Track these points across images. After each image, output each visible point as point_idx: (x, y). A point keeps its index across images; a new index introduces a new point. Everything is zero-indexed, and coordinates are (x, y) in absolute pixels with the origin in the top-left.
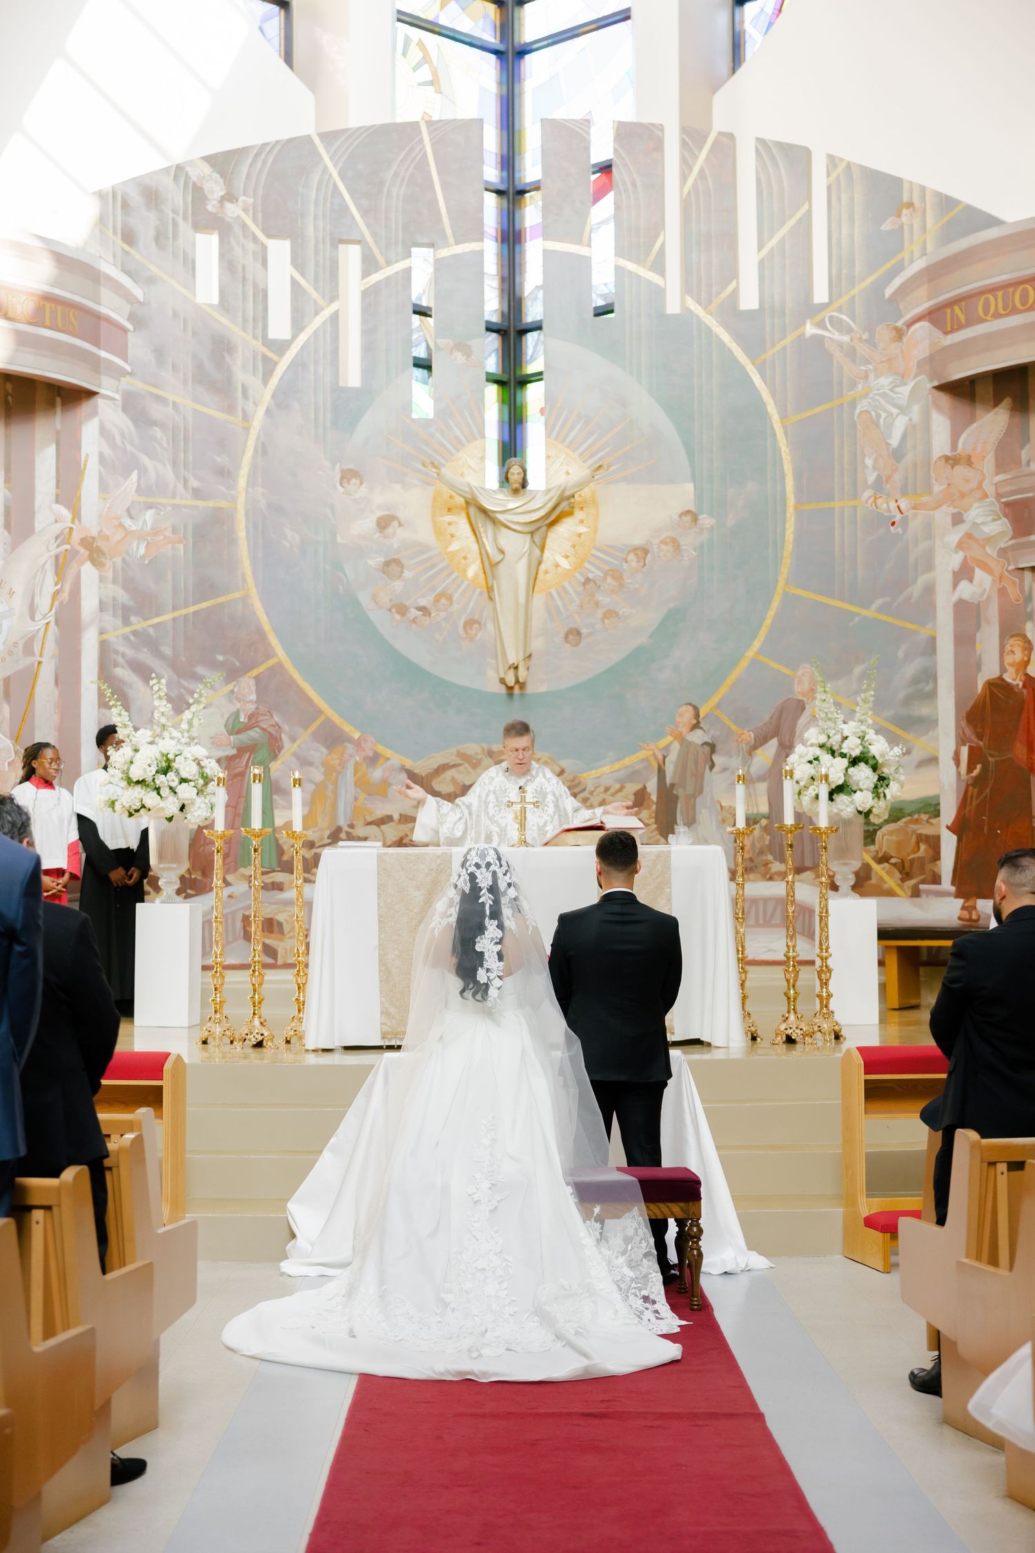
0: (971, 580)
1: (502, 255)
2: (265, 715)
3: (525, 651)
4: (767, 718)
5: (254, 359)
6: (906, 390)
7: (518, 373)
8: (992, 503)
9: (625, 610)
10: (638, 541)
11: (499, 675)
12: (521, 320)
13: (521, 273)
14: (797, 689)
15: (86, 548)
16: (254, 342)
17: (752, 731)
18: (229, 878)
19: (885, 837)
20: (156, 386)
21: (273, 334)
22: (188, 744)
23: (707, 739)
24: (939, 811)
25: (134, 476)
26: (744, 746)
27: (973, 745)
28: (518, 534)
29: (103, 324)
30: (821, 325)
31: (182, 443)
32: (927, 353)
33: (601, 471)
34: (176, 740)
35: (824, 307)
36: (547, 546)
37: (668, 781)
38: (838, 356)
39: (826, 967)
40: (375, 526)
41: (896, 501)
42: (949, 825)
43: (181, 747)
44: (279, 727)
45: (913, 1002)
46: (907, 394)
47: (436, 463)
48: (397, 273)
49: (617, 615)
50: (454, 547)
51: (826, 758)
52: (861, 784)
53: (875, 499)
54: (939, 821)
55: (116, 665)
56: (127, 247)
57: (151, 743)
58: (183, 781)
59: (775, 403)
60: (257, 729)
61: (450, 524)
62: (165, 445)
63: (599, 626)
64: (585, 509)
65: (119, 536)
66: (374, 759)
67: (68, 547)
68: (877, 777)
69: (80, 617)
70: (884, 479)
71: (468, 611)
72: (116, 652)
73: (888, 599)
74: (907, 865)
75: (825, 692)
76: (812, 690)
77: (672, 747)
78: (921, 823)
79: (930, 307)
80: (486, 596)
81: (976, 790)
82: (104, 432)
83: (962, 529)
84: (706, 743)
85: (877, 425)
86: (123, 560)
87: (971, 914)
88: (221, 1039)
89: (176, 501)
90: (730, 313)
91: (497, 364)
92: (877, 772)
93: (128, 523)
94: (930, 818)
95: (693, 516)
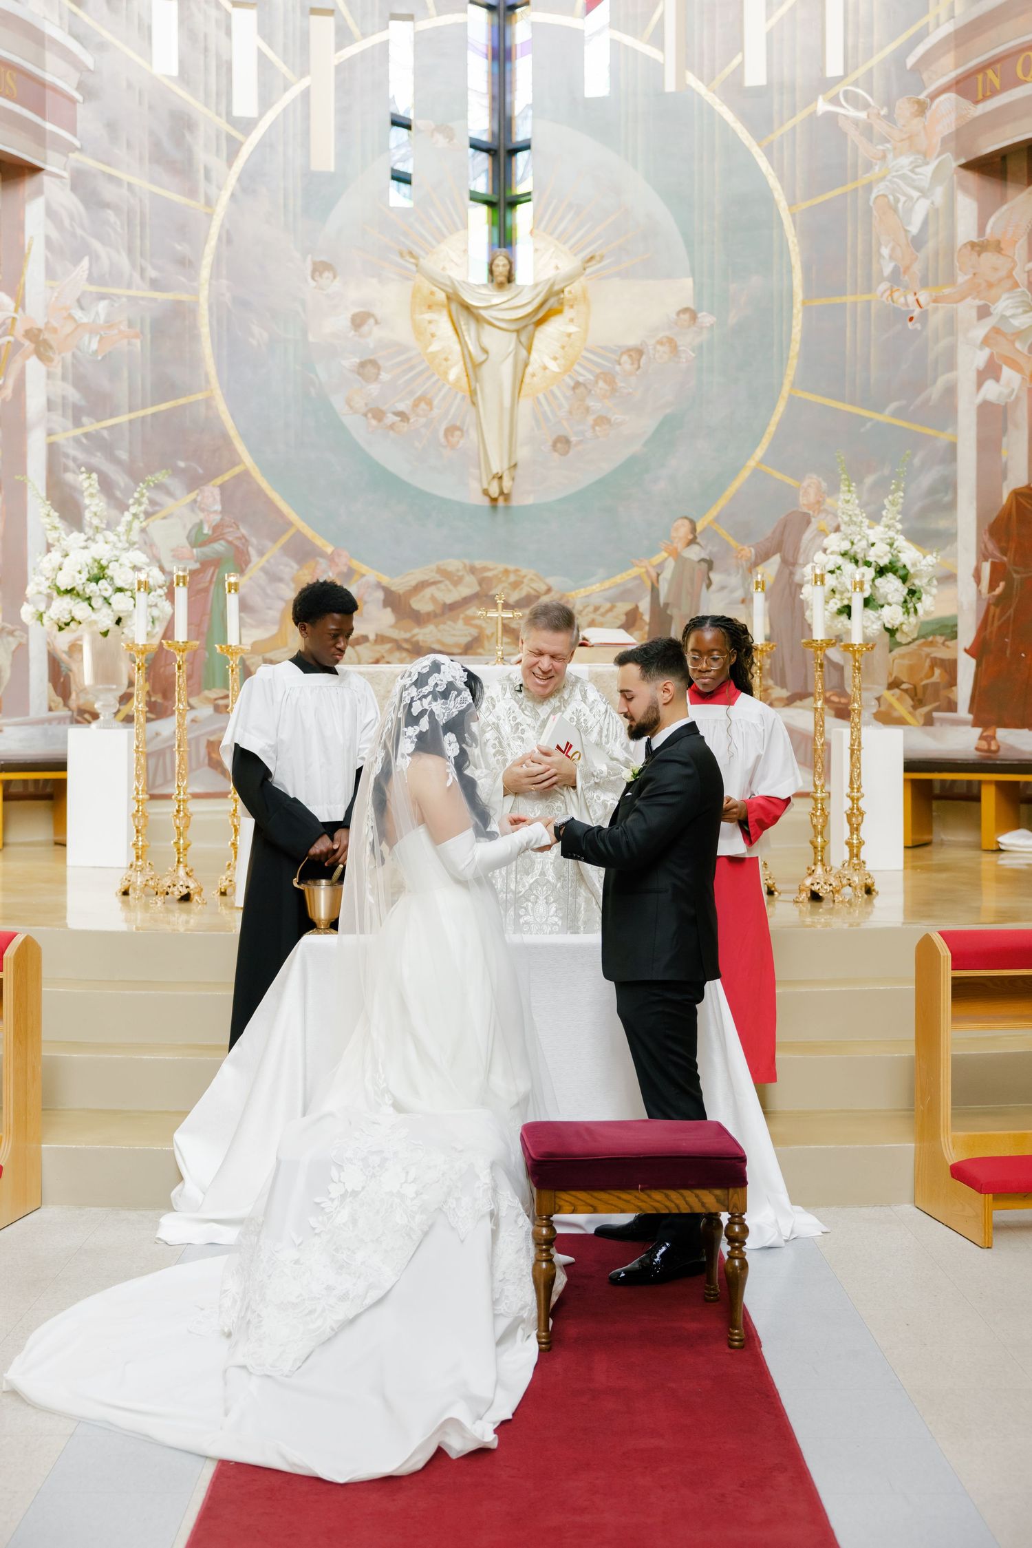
0: (997, 379)
1: (493, 74)
2: (231, 527)
3: (510, 459)
4: (768, 532)
5: (218, 137)
6: (928, 170)
7: (508, 194)
8: (1023, 293)
9: (616, 416)
10: (632, 341)
11: (481, 485)
12: (511, 140)
13: (511, 92)
14: (803, 501)
15: (31, 341)
16: (217, 119)
17: (753, 546)
18: (193, 701)
19: (896, 661)
20: (109, 164)
21: (237, 111)
22: (126, 550)
23: (704, 555)
24: (956, 632)
25: (85, 262)
26: (744, 563)
27: (996, 560)
28: (505, 333)
29: (49, 93)
30: (835, 101)
31: (138, 229)
32: (953, 128)
33: (593, 262)
34: (112, 544)
35: (838, 80)
36: (534, 347)
37: (662, 600)
38: (853, 135)
39: (858, 809)
40: (349, 324)
41: (915, 294)
42: (968, 647)
43: (116, 553)
44: (246, 540)
45: (926, 838)
46: (929, 175)
47: (414, 253)
48: (373, 46)
49: (609, 421)
50: (434, 347)
51: (849, 567)
52: (889, 597)
53: (892, 292)
54: (956, 644)
55: (66, 469)
56: (75, 8)
57: (85, 548)
58: (120, 590)
59: (783, 187)
60: (222, 542)
61: (430, 322)
62: (119, 229)
63: (589, 434)
64: (575, 307)
65: (69, 328)
66: (348, 576)
67: (11, 339)
68: (906, 591)
69: (25, 418)
70: (902, 270)
71: (450, 417)
72: (66, 456)
73: (904, 402)
74: (920, 691)
75: (849, 491)
76: (818, 502)
77: (666, 564)
78: (936, 646)
79: (957, 77)
80: (469, 400)
81: (998, 611)
82: (50, 213)
83: (989, 323)
84: (703, 560)
85: (895, 210)
86: (74, 355)
87: (989, 744)
88: (143, 890)
89: (132, 293)
90: (735, 90)
91: (487, 184)
92: (908, 584)
93: (78, 314)
94: (946, 640)
95: (692, 314)
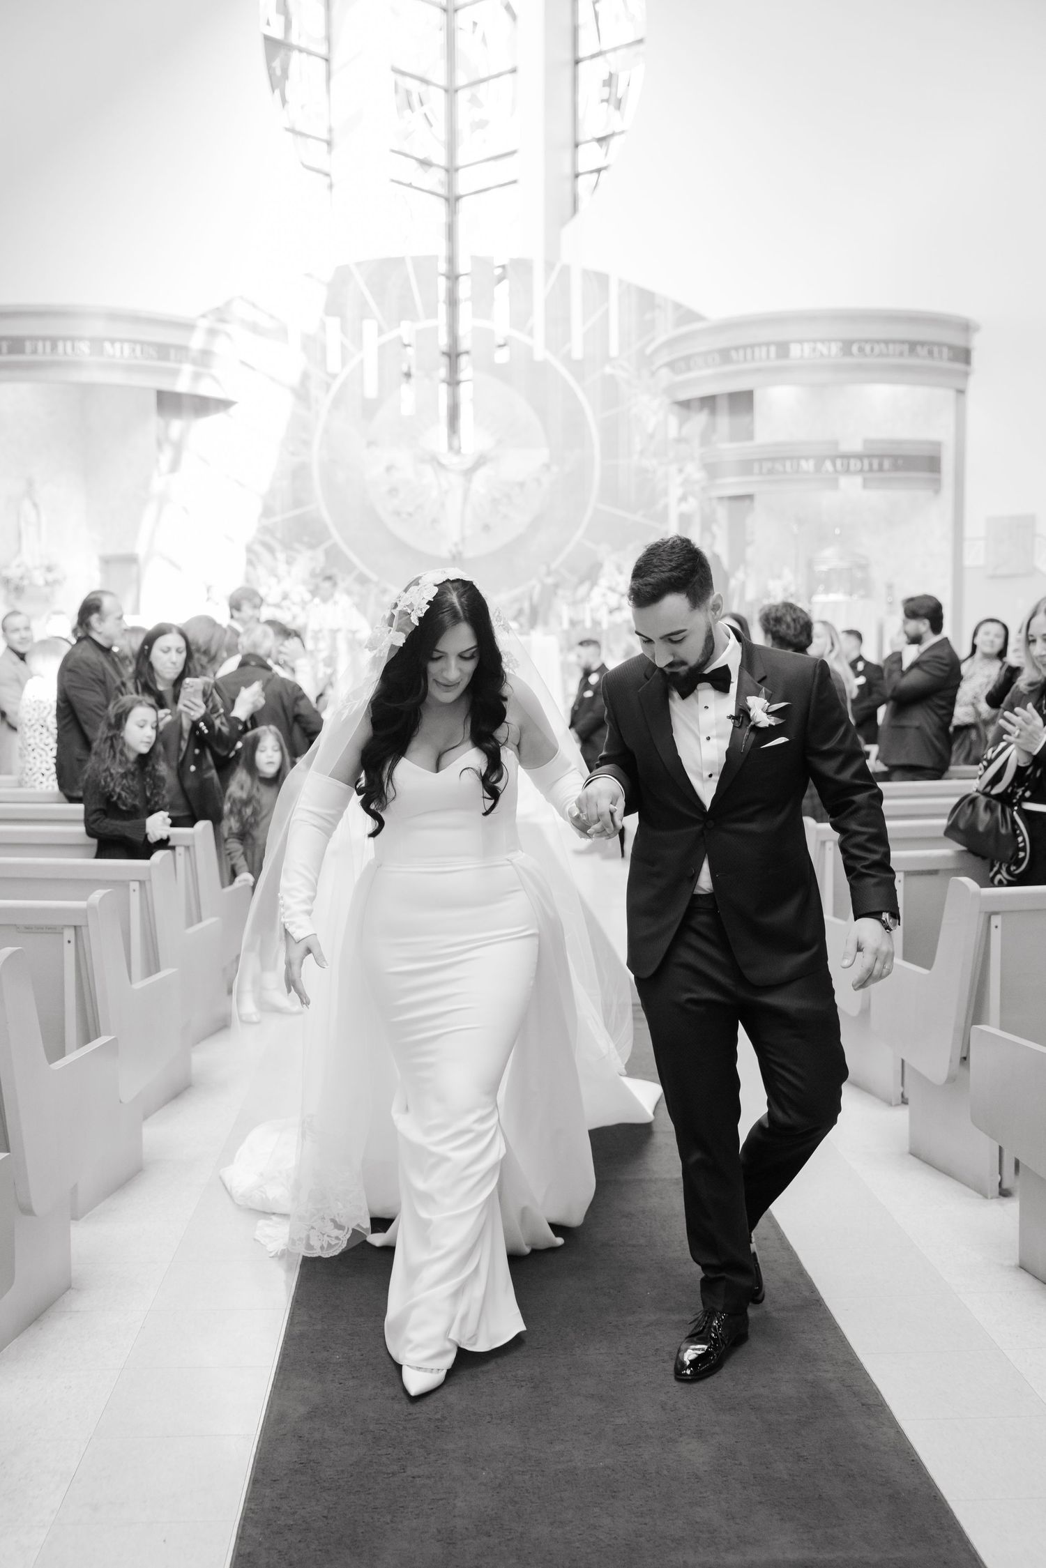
1: (448, 312)
3: (462, 536)
5: (321, 382)
6: (656, 403)
7: (457, 377)
8: (698, 463)
9: (513, 515)
10: (519, 479)
12: (458, 349)
13: (458, 324)
16: (320, 374)
17: (576, 577)
21: (330, 369)
23: (554, 581)
26: (572, 585)
28: (459, 476)
30: (614, 368)
32: (667, 385)
33: (501, 443)
35: (615, 358)
36: (472, 482)
38: (622, 384)
40: (384, 470)
41: (650, 461)
46: (657, 405)
48: (394, 335)
49: (509, 517)
50: (425, 482)
51: (610, 594)
53: (640, 459)
58: (294, 604)
59: (590, 409)
61: (423, 470)
63: (499, 523)
64: (493, 462)
66: (384, 591)
70: (644, 449)
71: (433, 514)
77: (536, 585)
79: (668, 361)
83: (683, 476)
85: (642, 421)
90: (567, 360)
91: (445, 372)
95: (547, 467)
